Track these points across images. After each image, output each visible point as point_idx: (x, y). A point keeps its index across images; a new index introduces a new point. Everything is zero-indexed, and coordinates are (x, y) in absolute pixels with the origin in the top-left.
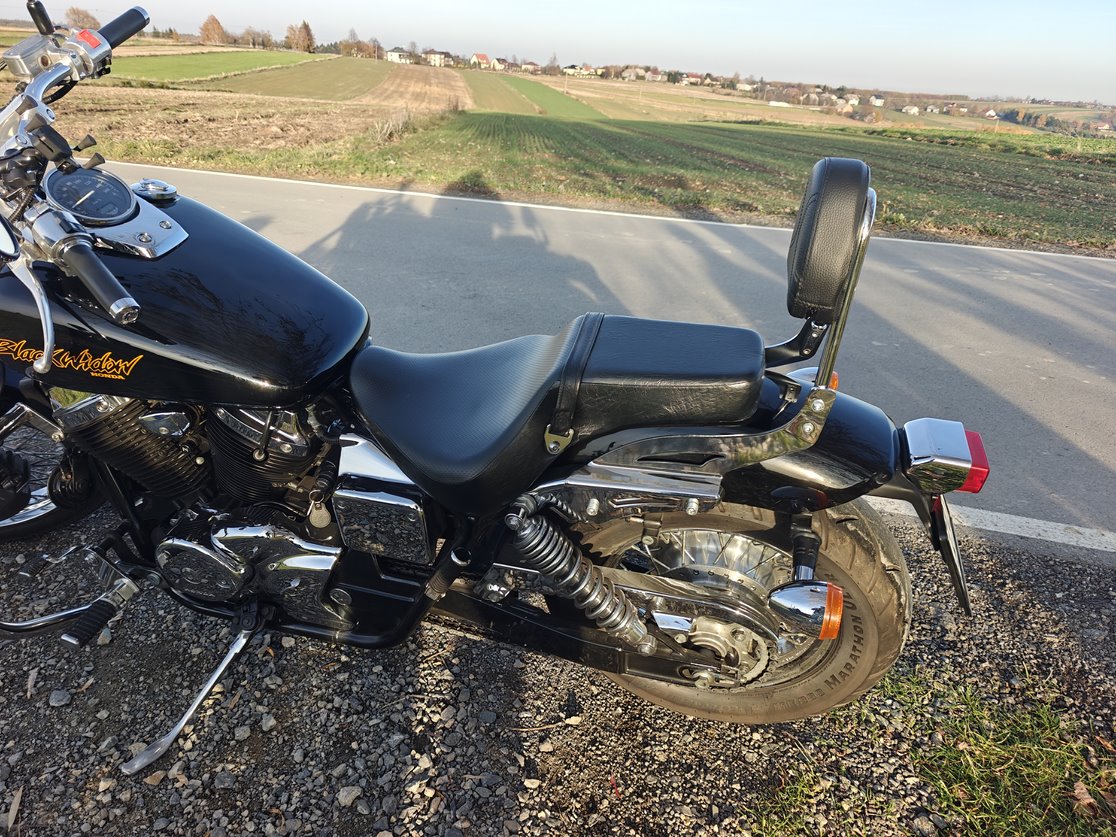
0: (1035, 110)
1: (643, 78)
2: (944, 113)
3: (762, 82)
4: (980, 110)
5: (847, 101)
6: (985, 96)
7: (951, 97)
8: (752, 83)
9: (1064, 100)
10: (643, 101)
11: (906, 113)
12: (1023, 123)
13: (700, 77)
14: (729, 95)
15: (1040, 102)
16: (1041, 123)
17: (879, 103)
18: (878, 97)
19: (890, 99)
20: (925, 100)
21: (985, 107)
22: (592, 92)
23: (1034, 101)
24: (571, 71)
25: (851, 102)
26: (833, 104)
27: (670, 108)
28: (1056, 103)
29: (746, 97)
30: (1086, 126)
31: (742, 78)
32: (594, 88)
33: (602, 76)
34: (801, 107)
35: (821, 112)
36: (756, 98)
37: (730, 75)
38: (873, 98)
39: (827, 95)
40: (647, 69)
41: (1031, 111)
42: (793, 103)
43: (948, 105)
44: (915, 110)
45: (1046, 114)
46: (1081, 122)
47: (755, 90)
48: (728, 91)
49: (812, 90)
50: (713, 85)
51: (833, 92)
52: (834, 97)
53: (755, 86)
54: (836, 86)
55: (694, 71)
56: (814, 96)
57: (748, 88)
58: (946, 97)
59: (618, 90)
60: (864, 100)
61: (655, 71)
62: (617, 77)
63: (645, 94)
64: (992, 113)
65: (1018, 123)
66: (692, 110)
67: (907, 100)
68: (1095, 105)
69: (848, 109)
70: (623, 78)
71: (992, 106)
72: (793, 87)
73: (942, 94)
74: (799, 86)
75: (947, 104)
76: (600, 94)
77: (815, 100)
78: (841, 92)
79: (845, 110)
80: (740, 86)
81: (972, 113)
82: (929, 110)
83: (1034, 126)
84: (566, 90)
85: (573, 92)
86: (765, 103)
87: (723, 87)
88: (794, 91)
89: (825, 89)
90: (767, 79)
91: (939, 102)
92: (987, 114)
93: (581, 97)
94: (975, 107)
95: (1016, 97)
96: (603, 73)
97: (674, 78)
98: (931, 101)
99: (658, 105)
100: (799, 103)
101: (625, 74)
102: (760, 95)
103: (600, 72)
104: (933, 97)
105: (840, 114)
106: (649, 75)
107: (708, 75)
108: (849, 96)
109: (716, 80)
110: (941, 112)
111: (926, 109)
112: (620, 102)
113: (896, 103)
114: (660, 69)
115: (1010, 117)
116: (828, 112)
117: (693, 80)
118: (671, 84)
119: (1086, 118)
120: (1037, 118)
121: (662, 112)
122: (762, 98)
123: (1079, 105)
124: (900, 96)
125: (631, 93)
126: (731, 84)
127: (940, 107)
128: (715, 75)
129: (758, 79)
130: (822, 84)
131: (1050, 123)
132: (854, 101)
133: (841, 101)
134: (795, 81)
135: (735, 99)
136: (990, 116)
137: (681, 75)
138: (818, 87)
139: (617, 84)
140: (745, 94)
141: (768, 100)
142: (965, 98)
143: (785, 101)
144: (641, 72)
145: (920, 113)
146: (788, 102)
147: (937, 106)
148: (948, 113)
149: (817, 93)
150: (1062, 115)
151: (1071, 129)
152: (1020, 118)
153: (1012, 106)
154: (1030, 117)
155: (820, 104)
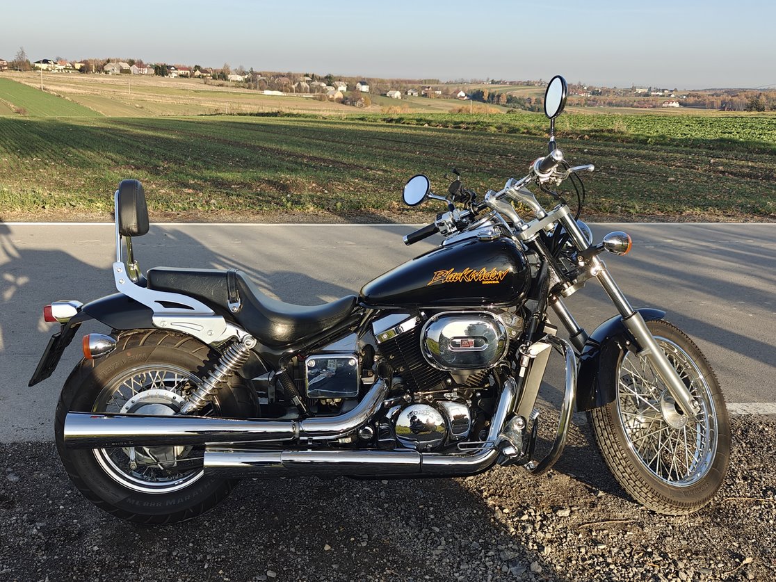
0: (496, 89)
1: (128, 71)
2: (423, 96)
3: (252, 72)
4: (451, 92)
5: (336, 88)
6: (453, 80)
7: (426, 81)
8: (243, 73)
10: (133, 95)
11: (391, 97)
12: (488, 102)
13: (189, 69)
14: (222, 85)
15: (498, 83)
16: (503, 100)
17: (365, 88)
18: (363, 83)
19: (374, 85)
20: (404, 85)
21: (456, 89)
22: (74, 87)
23: (493, 82)
24: (44, 66)
25: (340, 89)
26: (324, 91)
27: (164, 101)
28: (511, 83)
29: (238, 87)
31: (231, 69)
32: (75, 83)
33: (81, 70)
34: (295, 94)
35: (314, 99)
36: (249, 88)
37: (220, 67)
38: (359, 85)
39: (316, 83)
40: (131, 63)
41: (493, 91)
42: (287, 91)
43: (425, 89)
44: (397, 94)
45: (505, 91)
46: (534, 98)
47: (247, 81)
48: (221, 82)
49: (302, 79)
50: (203, 77)
51: (321, 80)
52: (324, 85)
53: (246, 77)
54: (323, 75)
55: (182, 64)
56: (304, 85)
57: (240, 78)
58: (421, 82)
59: (102, 84)
60: (351, 87)
61: (140, 65)
62: (100, 72)
63: (134, 88)
64: (462, 94)
65: (484, 102)
66: (187, 102)
67: (389, 85)
69: (339, 95)
70: (106, 72)
71: (461, 88)
72: (283, 76)
73: (417, 79)
74: (289, 75)
75: (423, 88)
76: (83, 88)
77: (306, 88)
78: (329, 80)
79: (336, 96)
80: (231, 77)
81: (446, 94)
82: (409, 94)
83: (498, 103)
84: (42, 85)
85: (51, 88)
86: (260, 92)
87: (214, 78)
88: (285, 80)
89: (313, 77)
90: (256, 70)
91: (416, 86)
92: (459, 95)
93: (64, 93)
94: (448, 90)
95: (478, 79)
96: (82, 67)
97: (162, 70)
98: (410, 85)
99: (151, 99)
100: (292, 91)
101: (107, 68)
102: (253, 85)
103: (78, 66)
104: (410, 82)
105: (332, 100)
106: (134, 69)
107: (197, 68)
108: (337, 83)
109: (206, 71)
110: (420, 95)
111: (406, 93)
112: (110, 97)
113: (380, 90)
114: (145, 63)
115: (477, 96)
116: (321, 99)
117: (181, 72)
118: (159, 77)
119: (537, 94)
120: (499, 96)
121: (156, 104)
122: (255, 88)
123: (528, 84)
124: (382, 82)
125: (119, 87)
126: (223, 76)
127: (419, 90)
128: (203, 67)
129: (248, 70)
130: (310, 73)
131: (510, 100)
132: (343, 88)
133: (331, 89)
134: (284, 71)
135: (229, 90)
136: (461, 97)
137: (169, 67)
138: (307, 75)
139: (101, 78)
140: (238, 84)
141: (262, 89)
142: (438, 82)
143: (278, 90)
144: (126, 66)
145: (402, 97)
146: (282, 91)
147: (416, 90)
148: (425, 95)
149: (307, 81)
150: (518, 93)
151: (528, 105)
152: (485, 97)
153: (477, 87)
154: (493, 96)
155: (312, 91)
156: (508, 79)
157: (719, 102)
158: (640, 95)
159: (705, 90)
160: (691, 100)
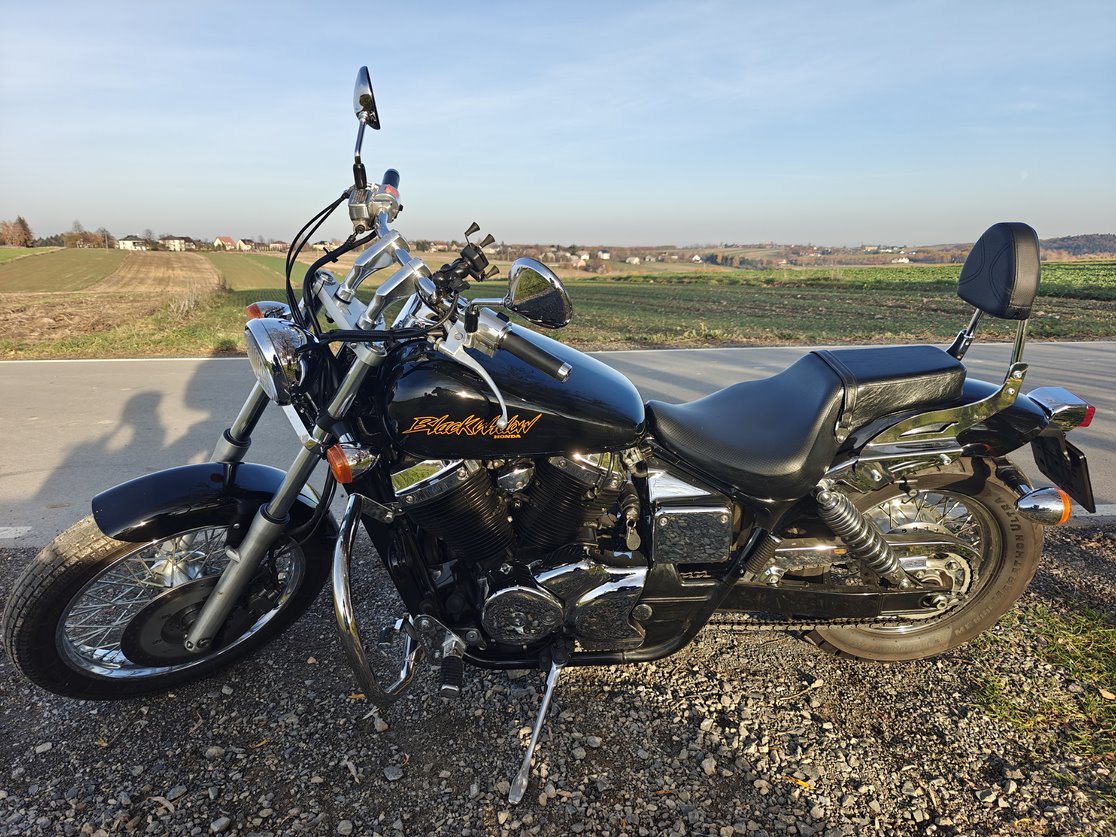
0: (729, 253)
2: (660, 261)
3: (503, 245)
4: (687, 257)
5: (580, 257)
6: (689, 245)
7: (662, 248)
9: (749, 243)
11: (630, 263)
12: (722, 264)
13: (447, 244)
15: (731, 246)
16: (736, 262)
17: (606, 256)
18: (604, 251)
19: (614, 253)
20: (643, 252)
21: (691, 253)
23: (726, 246)
25: (583, 258)
26: (568, 260)
28: (744, 246)
30: (770, 262)
36: (501, 259)
38: (600, 253)
39: (561, 253)
41: (726, 254)
43: (662, 254)
44: (636, 260)
45: (738, 255)
46: (765, 260)
47: (499, 253)
49: (548, 249)
51: (566, 250)
52: (568, 255)
54: (567, 245)
55: (440, 240)
56: (550, 255)
58: (658, 248)
60: (593, 256)
64: (697, 258)
65: (718, 264)
67: (629, 253)
68: (772, 246)
69: (582, 263)
71: (696, 252)
72: (531, 247)
73: (654, 246)
74: (536, 247)
75: (660, 254)
77: (552, 258)
78: (573, 250)
79: (579, 265)
81: (682, 259)
82: (647, 260)
83: (731, 265)
88: (532, 252)
89: (559, 248)
90: (507, 243)
91: (654, 252)
92: (694, 259)
94: (683, 255)
95: (712, 243)
97: (423, 246)
98: (648, 252)
102: (503, 256)
104: (648, 249)
105: (575, 268)
107: (454, 242)
108: (580, 252)
110: (657, 260)
111: (645, 259)
113: (620, 256)
115: (711, 259)
116: (566, 267)
117: (440, 247)
118: (420, 252)
119: (769, 256)
120: (732, 259)
122: (506, 259)
123: (760, 247)
124: (622, 249)
127: (656, 256)
130: (556, 244)
131: (743, 262)
132: (586, 257)
133: (574, 258)
134: (532, 243)
136: (696, 260)
137: (429, 243)
138: (553, 246)
142: (674, 247)
145: (641, 262)
147: (653, 256)
148: (662, 260)
149: (553, 252)
150: (750, 255)
151: (759, 266)
152: (719, 260)
153: (711, 251)
154: (727, 259)
155: (557, 260)
156: (741, 242)
157: (949, 257)
158: (869, 253)
159: (935, 246)
160: (921, 256)
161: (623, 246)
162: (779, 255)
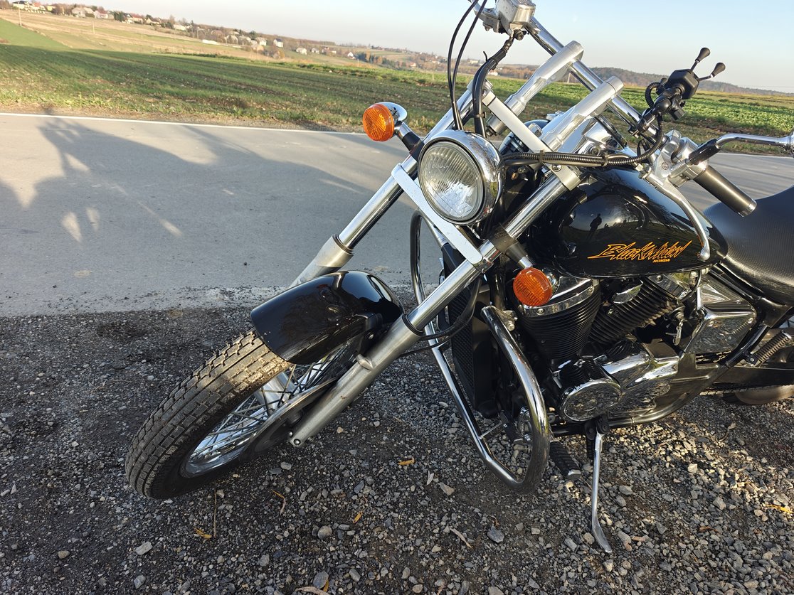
0: (375, 53)
1: (91, 16)
2: (323, 54)
3: (192, 24)
4: (343, 53)
5: (258, 42)
6: (345, 43)
7: (325, 43)
8: (186, 24)
9: (390, 47)
10: (98, 35)
11: (299, 53)
12: (370, 62)
13: (142, 17)
14: (169, 33)
15: (376, 48)
16: (380, 62)
17: (280, 44)
18: (279, 40)
19: (287, 42)
20: (309, 44)
21: (346, 50)
22: (48, 26)
23: (373, 48)
24: (21, 6)
25: (261, 43)
26: (249, 44)
27: (123, 41)
28: (386, 49)
29: (183, 35)
30: (404, 65)
31: (176, 20)
32: (49, 22)
33: (53, 12)
34: (227, 45)
35: (242, 49)
36: (191, 36)
37: (167, 17)
38: (275, 41)
39: (243, 37)
40: (94, 9)
41: (373, 54)
42: (221, 42)
43: (325, 48)
44: (304, 51)
45: (382, 56)
46: (401, 62)
47: (189, 30)
48: (168, 30)
49: (232, 32)
50: (154, 24)
51: (246, 35)
52: (249, 39)
53: (188, 27)
54: (248, 31)
55: (136, 13)
56: (234, 37)
57: (183, 28)
58: (321, 43)
59: (71, 24)
60: (270, 43)
61: (102, 11)
62: (68, 14)
63: (97, 29)
64: (351, 54)
65: (366, 61)
66: (142, 44)
67: (298, 43)
68: (406, 51)
69: (260, 48)
70: (74, 15)
71: (350, 50)
72: (217, 29)
73: (318, 40)
74: (222, 29)
75: (323, 48)
76: (56, 27)
77: (235, 41)
78: (253, 35)
79: (258, 49)
80: (176, 26)
81: (339, 54)
82: (313, 51)
83: (376, 63)
84: (21, 22)
85: (28, 24)
86: (199, 40)
87: (163, 26)
88: (219, 33)
89: (241, 32)
90: (195, 22)
91: (318, 46)
92: (348, 55)
93: (40, 30)
94: (341, 51)
96: (53, 9)
97: (120, 17)
98: (313, 45)
99: (112, 39)
100: (224, 42)
101: (75, 11)
102: (194, 34)
103: (50, 8)
104: (313, 42)
105: (255, 51)
106: (96, 13)
107: (149, 17)
108: (259, 38)
109: (155, 20)
110: (321, 53)
111: (311, 51)
112: (78, 35)
113: (292, 45)
114: (105, 9)
115: (362, 57)
116: (247, 50)
117: (136, 19)
118: (118, 22)
119: (403, 59)
120: (377, 58)
121: (116, 43)
122: (196, 37)
123: (398, 51)
124: (293, 40)
125: (85, 27)
126: (169, 25)
127: (320, 49)
128: (154, 17)
129: (189, 22)
130: (238, 28)
131: (385, 62)
132: (263, 43)
133: (254, 42)
134: (218, 25)
135: (175, 37)
136: (350, 57)
137: (125, 15)
138: (236, 30)
139: (69, 19)
140: (181, 33)
141: (201, 38)
142: (333, 44)
143: (214, 40)
144: (90, 11)
145: (308, 53)
146: (216, 41)
147: (318, 49)
148: (325, 53)
149: (236, 35)
150: (390, 57)
151: (397, 66)
152: (368, 58)
153: (362, 50)
154: (373, 58)
155: (240, 43)
156: (384, 46)
157: (523, 74)
158: (473, 65)
159: (515, 65)
160: (506, 71)
161: (293, 37)
162: (410, 59)
